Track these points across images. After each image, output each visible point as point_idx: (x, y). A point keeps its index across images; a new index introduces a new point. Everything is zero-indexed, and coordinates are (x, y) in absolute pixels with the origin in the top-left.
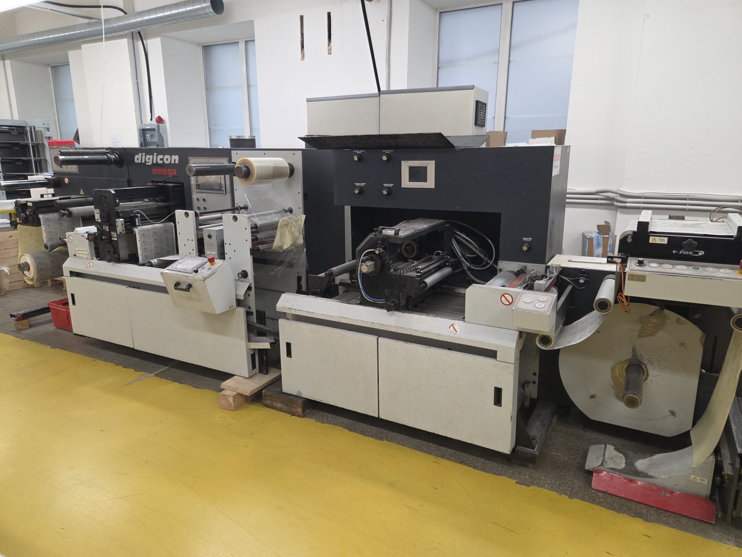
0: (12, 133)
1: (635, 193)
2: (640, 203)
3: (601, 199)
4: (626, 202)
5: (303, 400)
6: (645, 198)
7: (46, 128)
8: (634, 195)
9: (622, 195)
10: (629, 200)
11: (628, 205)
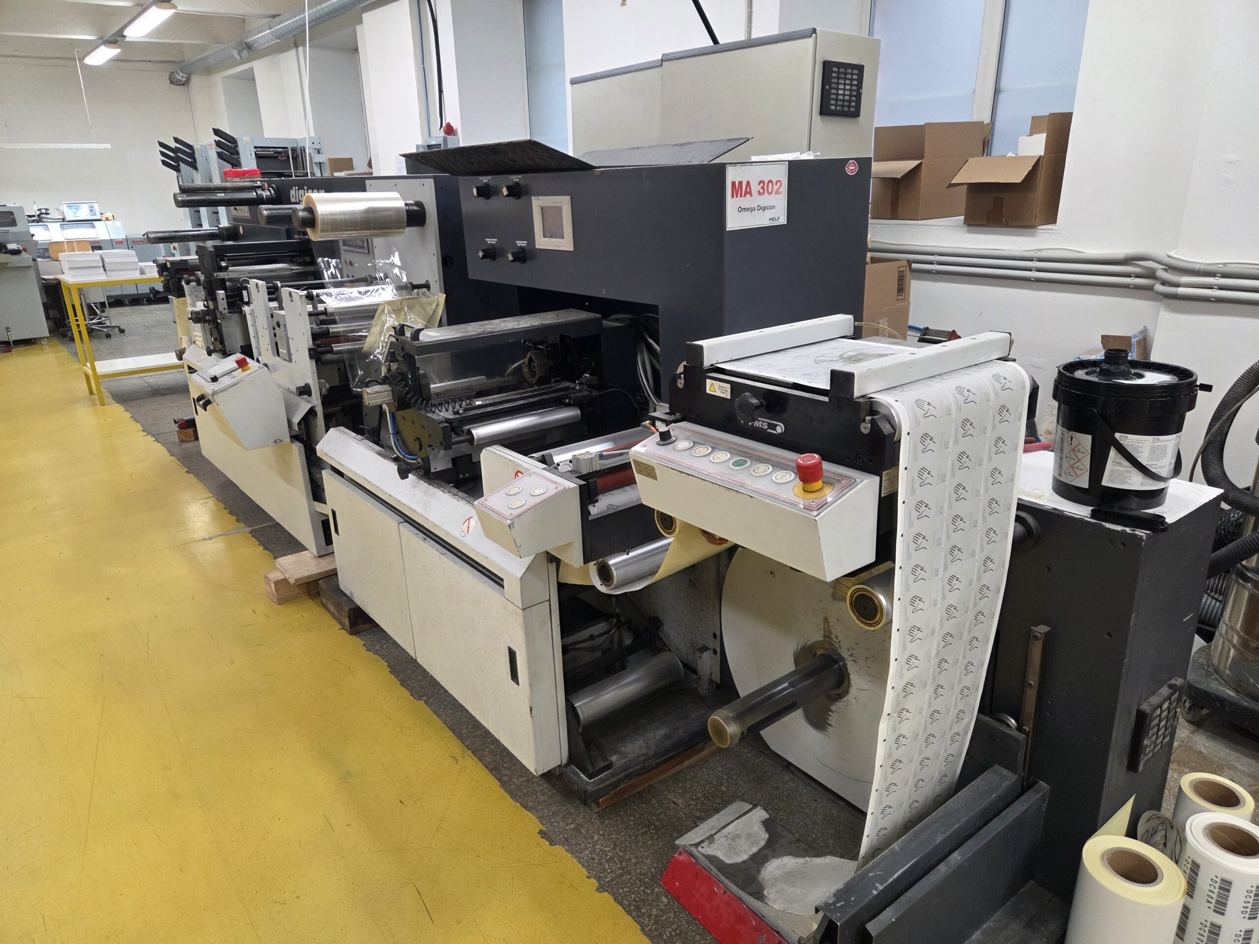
0: (279, 158)
1: (1202, 264)
2: (1212, 288)
3: (1138, 276)
4: (1178, 285)
5: (353, 606)
6: (1225, 276)
7: (315, 149)
8: (1197, 267)
9: (1171, 268)
10: (1185, 279)
11: (1181, 290)
